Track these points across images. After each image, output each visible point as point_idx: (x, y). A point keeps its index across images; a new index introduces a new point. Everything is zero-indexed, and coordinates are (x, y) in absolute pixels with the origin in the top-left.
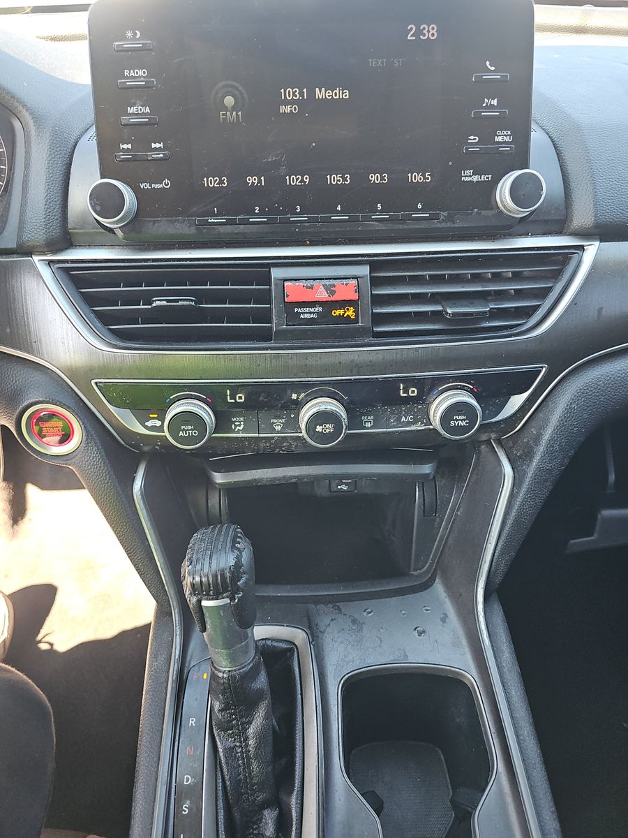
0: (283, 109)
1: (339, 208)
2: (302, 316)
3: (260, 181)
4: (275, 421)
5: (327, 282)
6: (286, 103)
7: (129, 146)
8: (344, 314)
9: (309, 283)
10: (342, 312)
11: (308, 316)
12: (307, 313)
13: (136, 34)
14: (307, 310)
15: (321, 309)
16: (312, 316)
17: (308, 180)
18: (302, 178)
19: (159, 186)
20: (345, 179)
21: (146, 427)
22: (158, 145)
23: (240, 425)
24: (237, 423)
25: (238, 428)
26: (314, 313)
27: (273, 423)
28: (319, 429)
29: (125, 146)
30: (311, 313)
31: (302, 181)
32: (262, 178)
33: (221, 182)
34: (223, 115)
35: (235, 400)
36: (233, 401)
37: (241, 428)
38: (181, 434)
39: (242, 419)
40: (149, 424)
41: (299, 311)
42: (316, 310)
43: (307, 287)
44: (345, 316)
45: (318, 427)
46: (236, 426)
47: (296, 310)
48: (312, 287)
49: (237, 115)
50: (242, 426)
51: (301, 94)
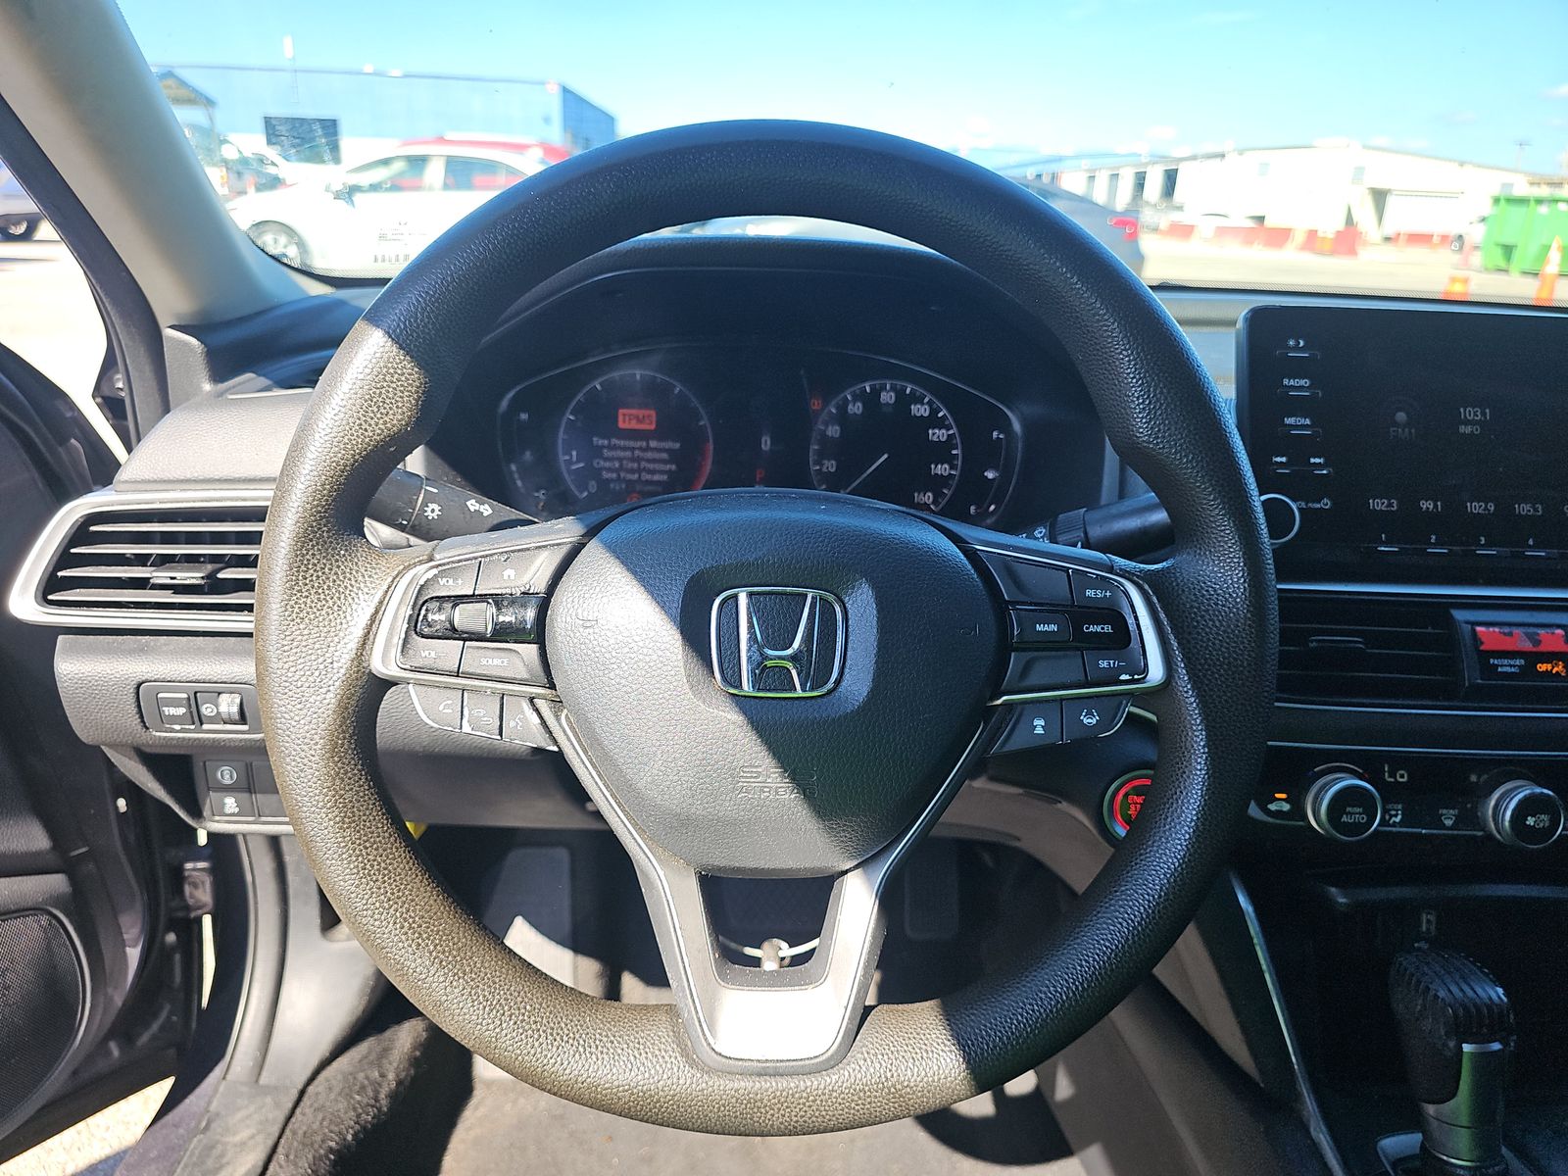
0: (1462, 429)
1: (1531, 542)
2: (1500, 669)
3: (1436, 506)
4: (1445, 811)
5: (1531, 630)
6: (1467, 422)
7: (1284, 459)
8: (1552, 670)
9: (1506, 630)
10: (1549, 667)
11: (1508, 669)
12: (1506, 666)
13: (1299, 343)
14: (1506, 662)
15: (1523, 662)
16: (1513, 670)
17: (1493, 508)
18: (1486, 506)
19: (1318, 506)
20: (1536, 510)
21: (1269, 813)
22: (1317, 460)
23: (1396, 816)
24: (1393, 812)
25: (1393, 819)
26: (1515, 666)
27: (1442, 815)
28: (1530, 821)
29: (1278, 459)
30: (1511, 666)
31: (1486, 509)
32: (1439, 503)
33: (1390, 505)
34: (1394, 431)
35: (1395, 778)
36: (1392, 780)
37: (1398, 819)
38: (1344, 819)
39: (1400, 807)
40: (1272, 807)
41: (1496, 662)
42: (1518, 663)
43: (1505, 634)
44: (1554, 672)
45: (1529, 818)
46: (1391, 816)
47: (1492, 661)
48: (1510, 634)
49: (1410, 433)
50: (1399, 817)
51: (1484, 414)
